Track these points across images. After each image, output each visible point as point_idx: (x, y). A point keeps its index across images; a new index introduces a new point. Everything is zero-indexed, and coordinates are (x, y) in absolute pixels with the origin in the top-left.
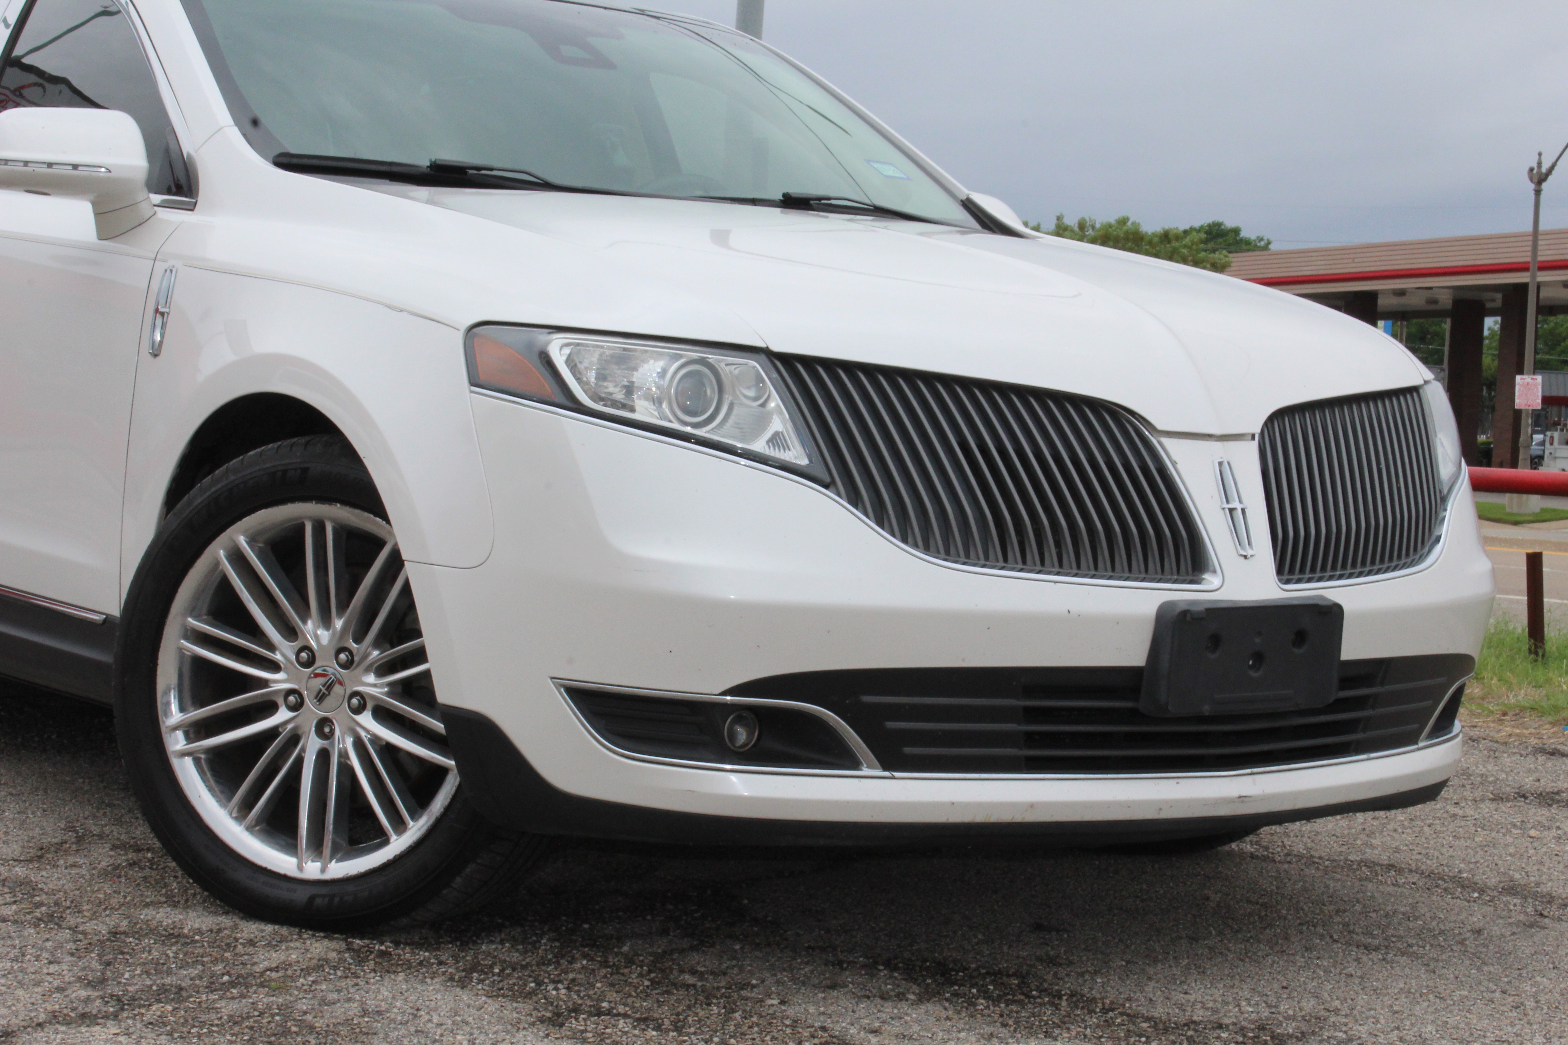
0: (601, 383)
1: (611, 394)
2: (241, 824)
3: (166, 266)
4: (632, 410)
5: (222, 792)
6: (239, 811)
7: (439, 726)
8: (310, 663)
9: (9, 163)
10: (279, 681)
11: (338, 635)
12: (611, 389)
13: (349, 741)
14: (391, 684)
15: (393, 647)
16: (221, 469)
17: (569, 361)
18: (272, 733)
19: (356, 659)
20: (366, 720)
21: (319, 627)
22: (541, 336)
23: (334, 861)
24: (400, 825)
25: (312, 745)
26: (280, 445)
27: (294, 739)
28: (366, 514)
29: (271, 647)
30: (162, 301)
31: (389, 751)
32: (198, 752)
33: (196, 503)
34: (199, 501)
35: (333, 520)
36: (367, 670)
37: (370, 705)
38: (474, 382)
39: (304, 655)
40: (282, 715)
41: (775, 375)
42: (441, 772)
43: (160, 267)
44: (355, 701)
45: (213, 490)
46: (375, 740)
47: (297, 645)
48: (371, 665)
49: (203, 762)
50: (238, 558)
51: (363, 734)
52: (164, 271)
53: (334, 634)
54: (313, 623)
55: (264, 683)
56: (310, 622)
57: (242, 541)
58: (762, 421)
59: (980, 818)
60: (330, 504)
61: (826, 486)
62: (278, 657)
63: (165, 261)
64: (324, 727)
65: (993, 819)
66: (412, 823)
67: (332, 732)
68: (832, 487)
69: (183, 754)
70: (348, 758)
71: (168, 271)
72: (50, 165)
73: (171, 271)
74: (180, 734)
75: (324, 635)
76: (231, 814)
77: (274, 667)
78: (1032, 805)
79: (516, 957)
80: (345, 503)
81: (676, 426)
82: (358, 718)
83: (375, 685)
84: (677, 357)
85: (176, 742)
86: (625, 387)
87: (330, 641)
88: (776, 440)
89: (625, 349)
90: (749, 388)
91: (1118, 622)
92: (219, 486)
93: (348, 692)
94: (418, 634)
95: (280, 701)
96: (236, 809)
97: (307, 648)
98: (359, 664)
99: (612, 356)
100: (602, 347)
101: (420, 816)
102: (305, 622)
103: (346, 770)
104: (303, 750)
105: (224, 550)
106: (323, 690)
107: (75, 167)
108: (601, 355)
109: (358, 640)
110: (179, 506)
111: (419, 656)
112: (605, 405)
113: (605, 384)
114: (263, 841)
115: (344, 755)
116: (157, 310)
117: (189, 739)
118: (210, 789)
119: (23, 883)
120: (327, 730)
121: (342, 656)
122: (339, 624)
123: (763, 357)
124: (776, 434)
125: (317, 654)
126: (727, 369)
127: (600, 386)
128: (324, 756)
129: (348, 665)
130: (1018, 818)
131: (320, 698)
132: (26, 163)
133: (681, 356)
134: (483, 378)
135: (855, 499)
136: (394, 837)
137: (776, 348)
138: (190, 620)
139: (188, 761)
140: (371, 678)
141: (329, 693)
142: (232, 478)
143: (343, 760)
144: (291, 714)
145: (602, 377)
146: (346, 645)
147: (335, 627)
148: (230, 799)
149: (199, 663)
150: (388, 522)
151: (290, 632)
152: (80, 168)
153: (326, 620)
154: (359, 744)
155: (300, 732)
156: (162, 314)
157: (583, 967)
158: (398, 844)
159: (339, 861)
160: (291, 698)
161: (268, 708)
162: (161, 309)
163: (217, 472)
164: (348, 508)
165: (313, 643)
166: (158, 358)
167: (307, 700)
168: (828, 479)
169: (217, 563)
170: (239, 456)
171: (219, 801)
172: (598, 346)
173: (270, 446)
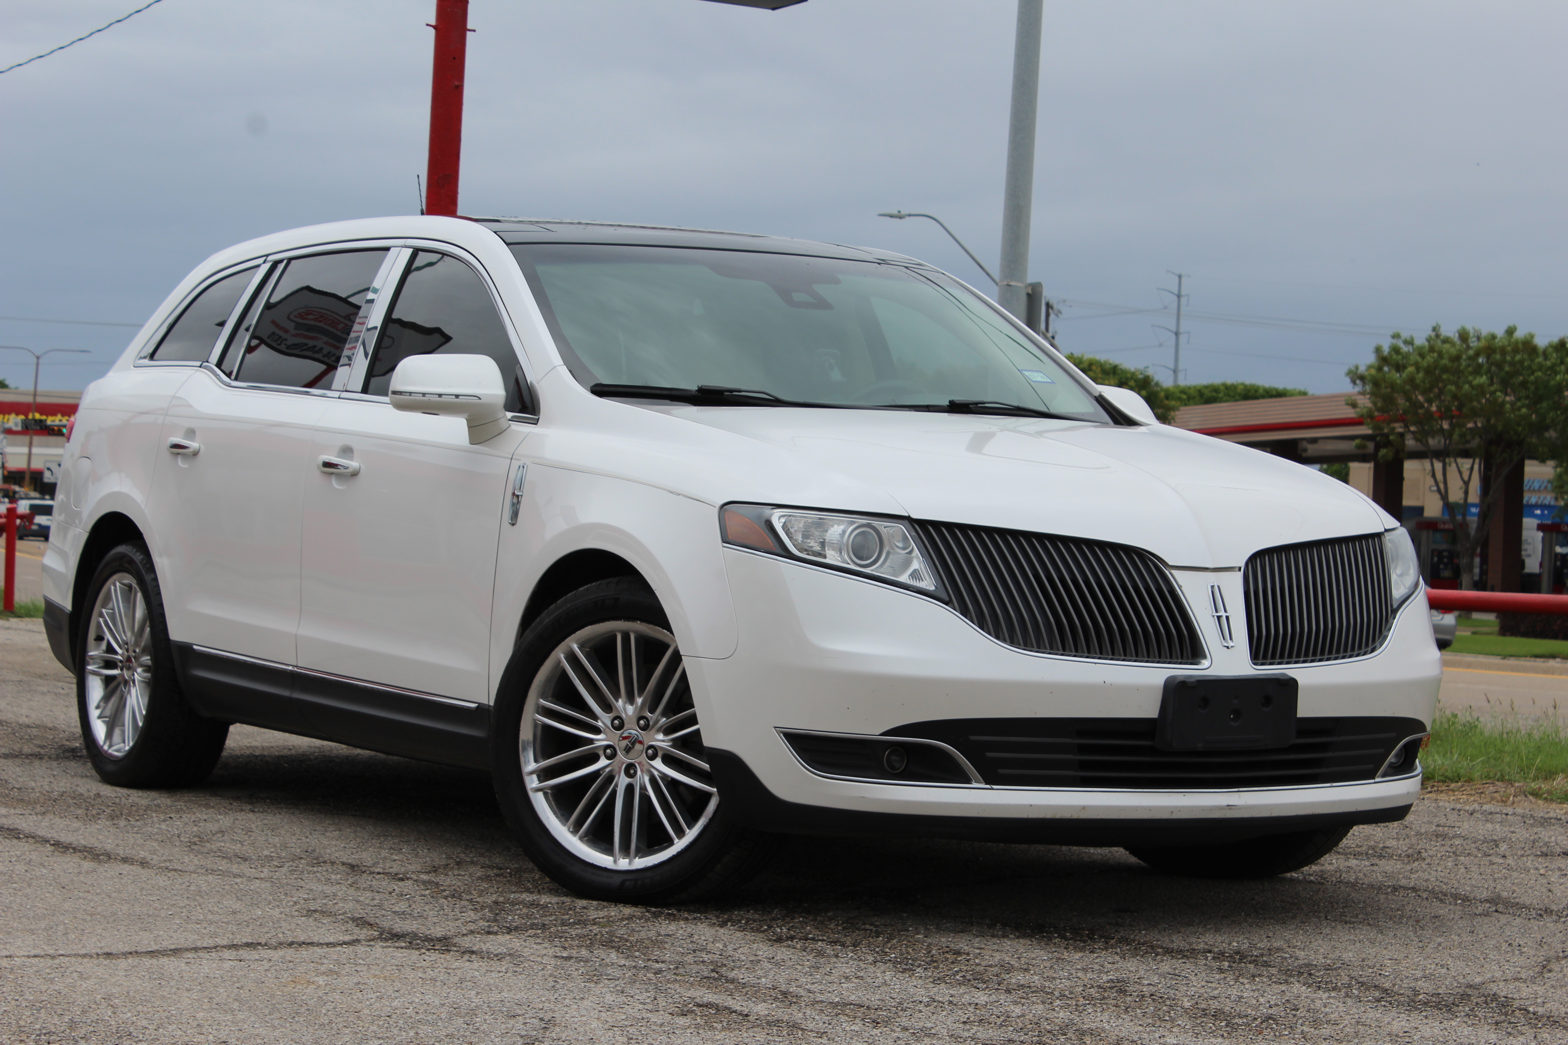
0: (806, 540)
1: (812, 547)
2: (575, 836)
3: (521, 463)
4: (825, 557)
5: (562, 815)
6: (574, 827)
7: (706, 766)
8: (620, 727)
9: (413, 395)
10: (601, 740)
11: (638, 708)
12: (812, 544)
13: (647, 779)
14: (673, 740)
15: (675, 715)
16: (561, 600)
17: (784, 527)
18: (596, 774)
19: (651, 723)
20: (658, 764)
21: (626, 703)
22: (767, 511)
23: (637, 858)
24: (680, 833)
25: (623, 781)
26: (600, 584)
27: (610, 778)
28: (657, 627)
29: (596, 718)
30: (518, 487)
31: (673, 784)
32: (546, 788)
33: (545, 623)
34: (547, 621)
35: (635, 632)
36: (659, 731)
37: (660, 754)
38: (726, 540)
39: (616, 722)
40: (603, 762)
41: (914, 534)
42: (708, 796)
43: (515, 464)
44: (650, 751)
45: (556, 613)
46: (664, 777)
47: (612, 715)
48: (661, 727)
49: (549, 795)
50: (572, 658)
51: (656, 773)
52: (518, 467)
53: (636, 708)
54: (623, 701)
55: (591, 741)
56: (620, 700)
57: (575, 647)
58: (907, 563)
59: (1049, 815)
60: (633, 622)
61: (946, 604)
62: (600, 724)
63: (519, 460)
64: (630, 770)
65: (1058, 816)
66: (688, 831)
67: (636, 772)
68: (950, 605)
69: (538, 790)
70: (646, 790)
71: (521, 467)
72: (440, 395)
73: (523, 467)
74: (535, 777)
75: (630, 709)
76: (569, 830)
77: (597, 731)
78: (1084, 808)
79: (757, 916)
80: (643, 620)
81: (852, 567)
82: (652, 763)
83: (663, 741)
84: (853, 523)
85: (532, 783)
86: (821, 542)
87: (634, 712)
88: (915, 575)
89: (820, 519)
90: (899, 541)
91: (1138, 689)
92: (560, 611)
93: (646, 746)
94: (692, 706)
95: (601, 753)
96: (572, 827)
97: (618, 717)
98: (653, 727)
99: (813, 523)
100: (806, 517)
101: (694, 826)
102: (617, 701)
103: (645, 798)
104: (616, 785)
105: (564, 653)
106: (630, 745)
107: (457, 396)
108: (805, 522)
109: (652, 711)
110: (533, 624)
111: (693, 720)
112: (808, 554)
113: (809, 541)
114: (590, 847)
115: (643, 788)
116: (514, 494)
117: (541, 780)
118: (555, 813)
119: (430, 882)
120: (632, 772)
121: (642, 722)
122: (639, 701)
123: (906, 522)
124: (915, 571)
125: (625, 722)
126: (885, 530)
127: (805, 543)
128: (630, 788)
129: (645, 728)
130: (1075, 816)
131: (628, 750)
132: (424, 394)
133: (855, 522)
134: (730, 538)
135: (965, 612)
136: (676, 840)
137: (915, 516)
138: (541, 700)
139: (540, 795)
140: (661, 736)
141: (633, 747)
142: (569, 605)
143: (643, 791)
144: (609, 762)
145: (806, 536)
146: (644, 715)
147: (637, 703)
148: (567, 820)
149: (546, 728)
150: (672, 632)
151: (607, 707)
152: (460, 397)
153: (631, 699)
154: (653, 780)
155: (614, 774)
156: (518, 496)
157: (800, 921)
158: (679, 845)
159: (640, 858)
160: (608, 751)
161: (593, 758)
162: (517, 493)
163: (558, 602)
164: (645, 624)
165: (624, 716)
166: (515, 526)
167: (619, 752)
168: (947, 599)
169: (559, 662)
170: (572, 591)
171: (560, 821)
172: (803, 517)
173: (594, 584)
